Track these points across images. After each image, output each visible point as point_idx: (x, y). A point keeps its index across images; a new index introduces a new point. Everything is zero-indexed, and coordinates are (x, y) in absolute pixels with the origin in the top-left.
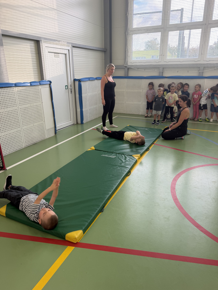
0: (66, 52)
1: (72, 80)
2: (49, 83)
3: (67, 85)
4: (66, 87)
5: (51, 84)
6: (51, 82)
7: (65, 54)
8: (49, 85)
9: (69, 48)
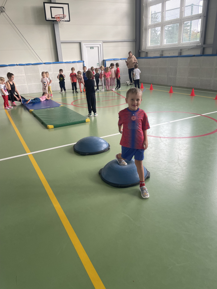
1: (102, 60)
2: (83, 62)
7: (98, 47)
8: (83, 63)
9: (101, 43)
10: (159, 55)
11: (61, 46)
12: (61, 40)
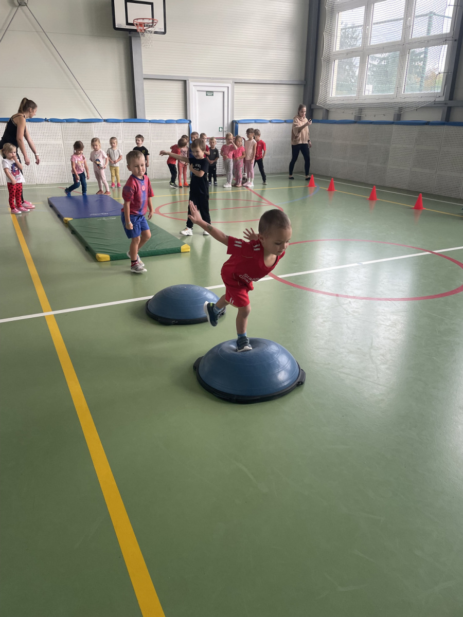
0: (225, 90)
1: (230, 121)
3: (222, 126)
4: (221, 129)
5: (192, 124)
6: (190, 122)
7: (224, 92)
8: (188, 124)
9: (229, 85)
10: (352, 118)
11: (144, 86)
12: (144, 73)
